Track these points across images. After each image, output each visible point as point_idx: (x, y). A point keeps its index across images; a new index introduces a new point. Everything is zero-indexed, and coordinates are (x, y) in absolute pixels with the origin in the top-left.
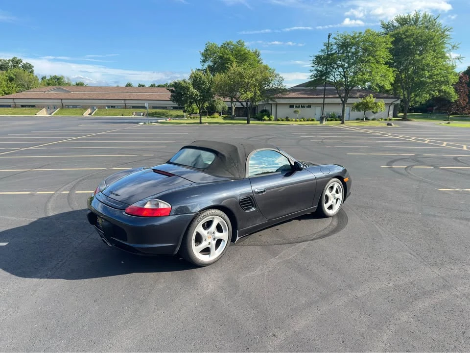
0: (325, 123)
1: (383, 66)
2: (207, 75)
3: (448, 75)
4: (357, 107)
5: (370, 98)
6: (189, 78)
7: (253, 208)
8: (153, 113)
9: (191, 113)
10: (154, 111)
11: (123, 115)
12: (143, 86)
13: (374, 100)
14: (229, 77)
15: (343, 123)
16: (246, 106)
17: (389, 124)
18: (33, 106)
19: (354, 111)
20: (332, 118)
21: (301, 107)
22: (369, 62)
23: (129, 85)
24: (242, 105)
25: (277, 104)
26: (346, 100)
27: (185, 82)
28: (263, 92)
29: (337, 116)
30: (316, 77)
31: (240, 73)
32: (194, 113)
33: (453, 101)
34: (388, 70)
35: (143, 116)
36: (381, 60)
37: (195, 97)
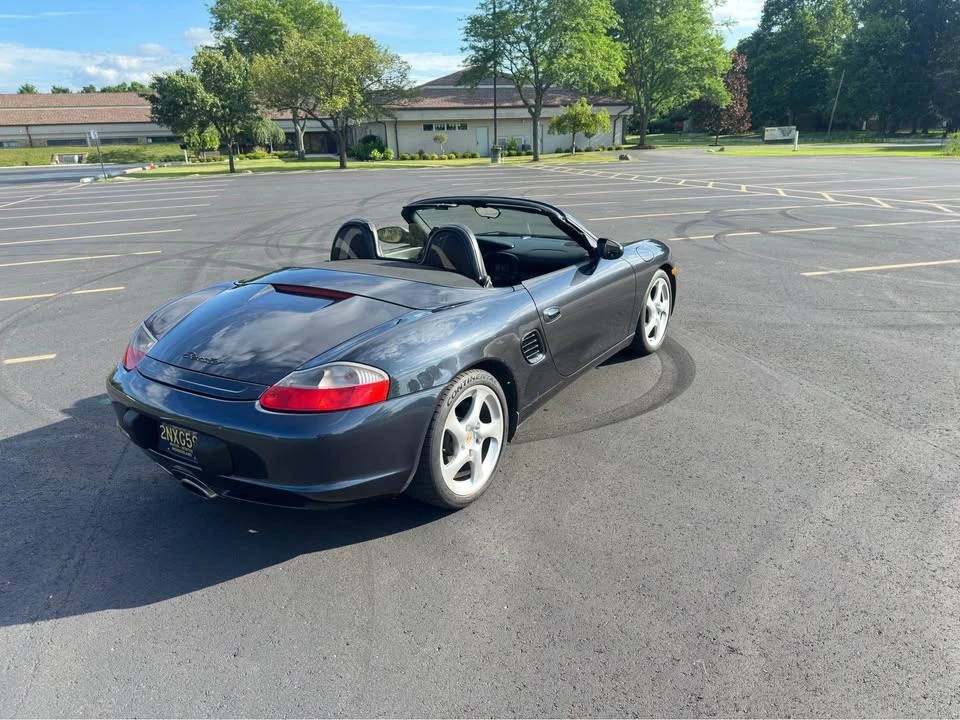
0: (502, 161)
1: (604, 38)
2: (235, 59)
3: (714, 55)
4: (559, 126)
5: (582, 105)
6: (191, 66)
7: (541, 355)
8: (105, 155)
9: (201, 149)
10: (106, 149)
11: (27, 164)
12: (65, 91)
13: (589, 109)
14: (286, 62)
15: (536, 159)
16: (333, 129)
17: (623, 158)
19: (553, 133)
20: (513, 149)
21: (448, 128)
22: (579, 30)
23: (27, 90)
24: (324, 125)
25: (396, 124)
26: (538, 111)
27: (182, 76)
28: (368, 96)
29: (519, 145)
30: (475, 62)
31: (312, 53)
32: (209, 150)
33: (724, 107)
34: (612, 47)
35: (80, 162)
36: (600, 26)
37: (211, 109)
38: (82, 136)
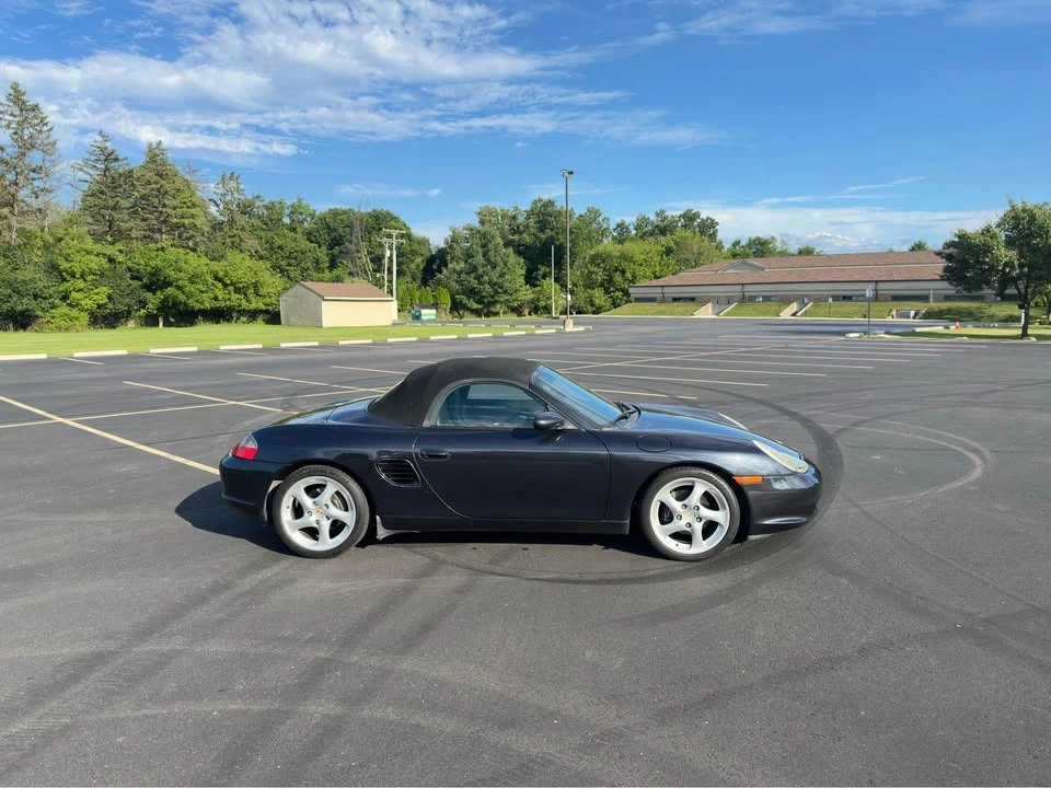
10: (946, 305)
11: (865, 317)
18: (692, 299)
35: (914, 318)
37: (1004, 268)
38: (927, 292)
